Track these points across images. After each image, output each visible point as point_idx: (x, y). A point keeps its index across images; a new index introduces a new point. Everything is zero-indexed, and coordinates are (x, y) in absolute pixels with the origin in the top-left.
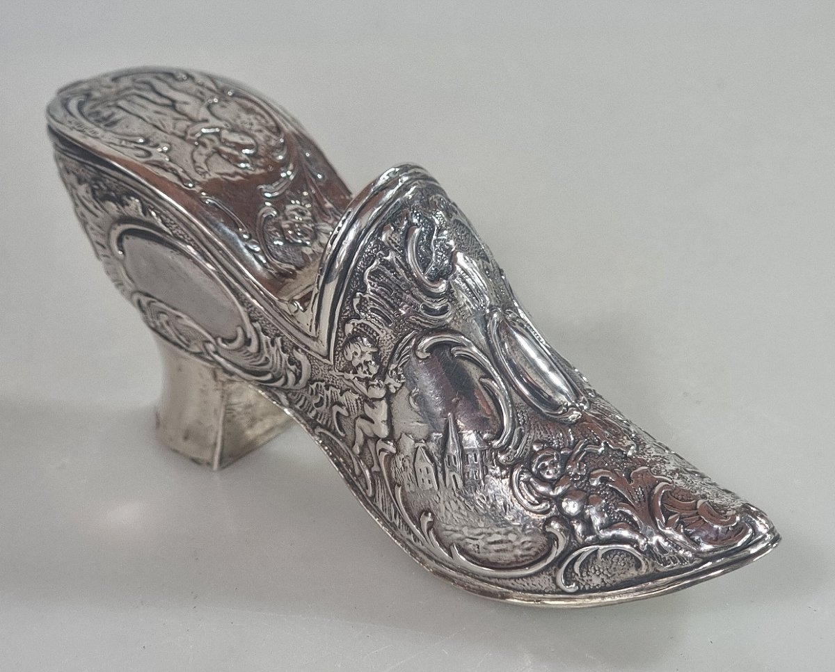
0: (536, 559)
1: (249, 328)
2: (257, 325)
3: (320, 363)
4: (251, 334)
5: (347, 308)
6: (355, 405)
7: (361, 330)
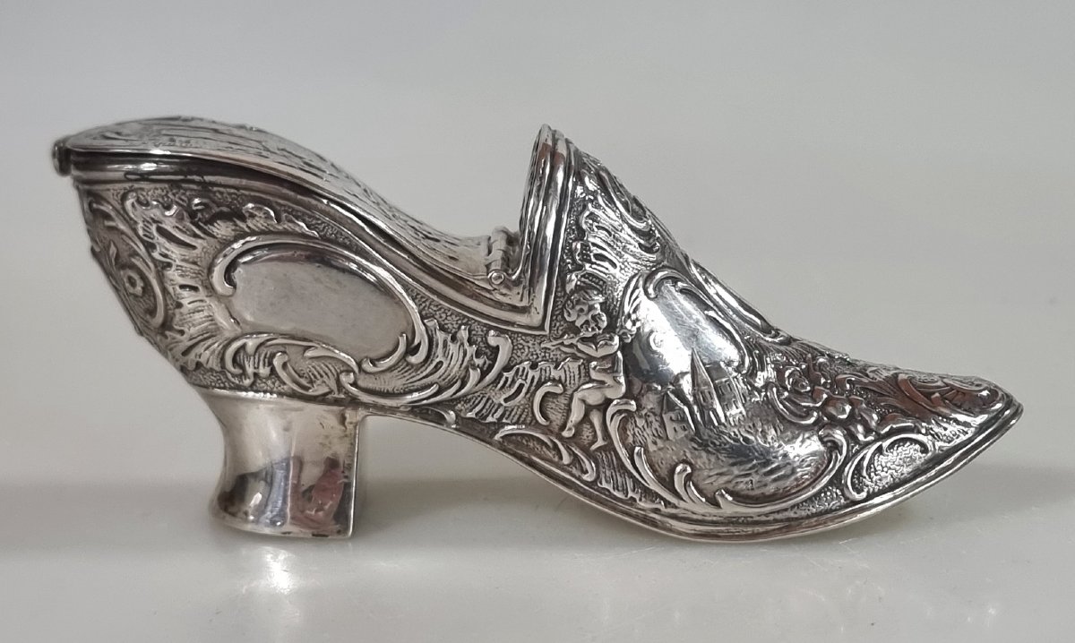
0: (818, 474)
1: (420, 328)
2: (431, 323)
3: (528, 338)
4: (421, 337)
5: (568, 261)
6: (577, 373)
7: (584, 282)
